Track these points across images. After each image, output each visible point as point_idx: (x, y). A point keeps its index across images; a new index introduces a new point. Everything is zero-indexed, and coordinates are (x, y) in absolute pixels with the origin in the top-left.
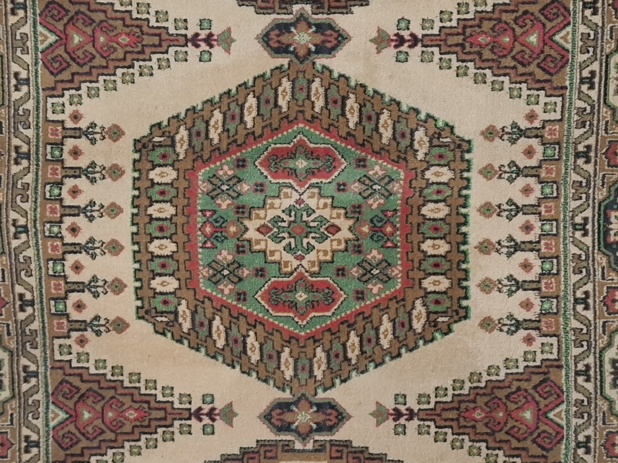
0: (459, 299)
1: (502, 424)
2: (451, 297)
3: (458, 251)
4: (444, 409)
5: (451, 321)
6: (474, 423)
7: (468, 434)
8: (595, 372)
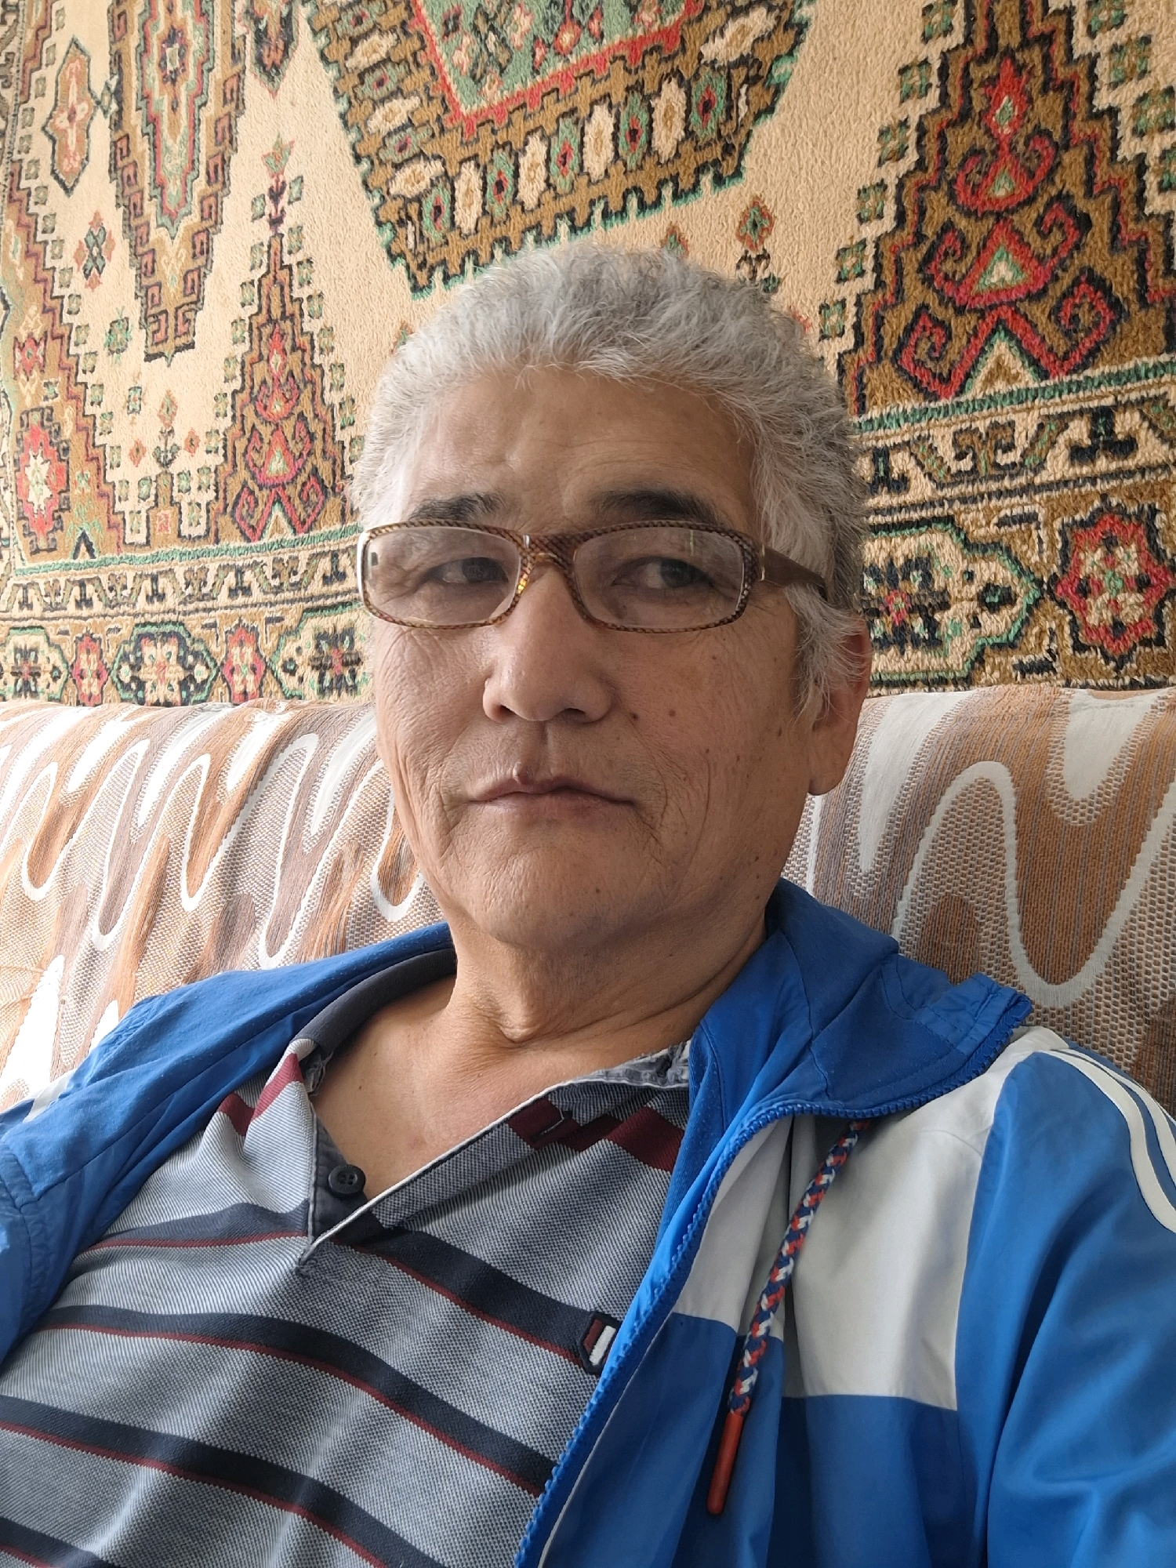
0: (444, 262)
1: (265, 415)
2: (447, 243)
3: (523, 232)
4: (282, 289)
5: (409, 257)
6: (266, 358)
7: (251, 348)
8: (337, 594)
